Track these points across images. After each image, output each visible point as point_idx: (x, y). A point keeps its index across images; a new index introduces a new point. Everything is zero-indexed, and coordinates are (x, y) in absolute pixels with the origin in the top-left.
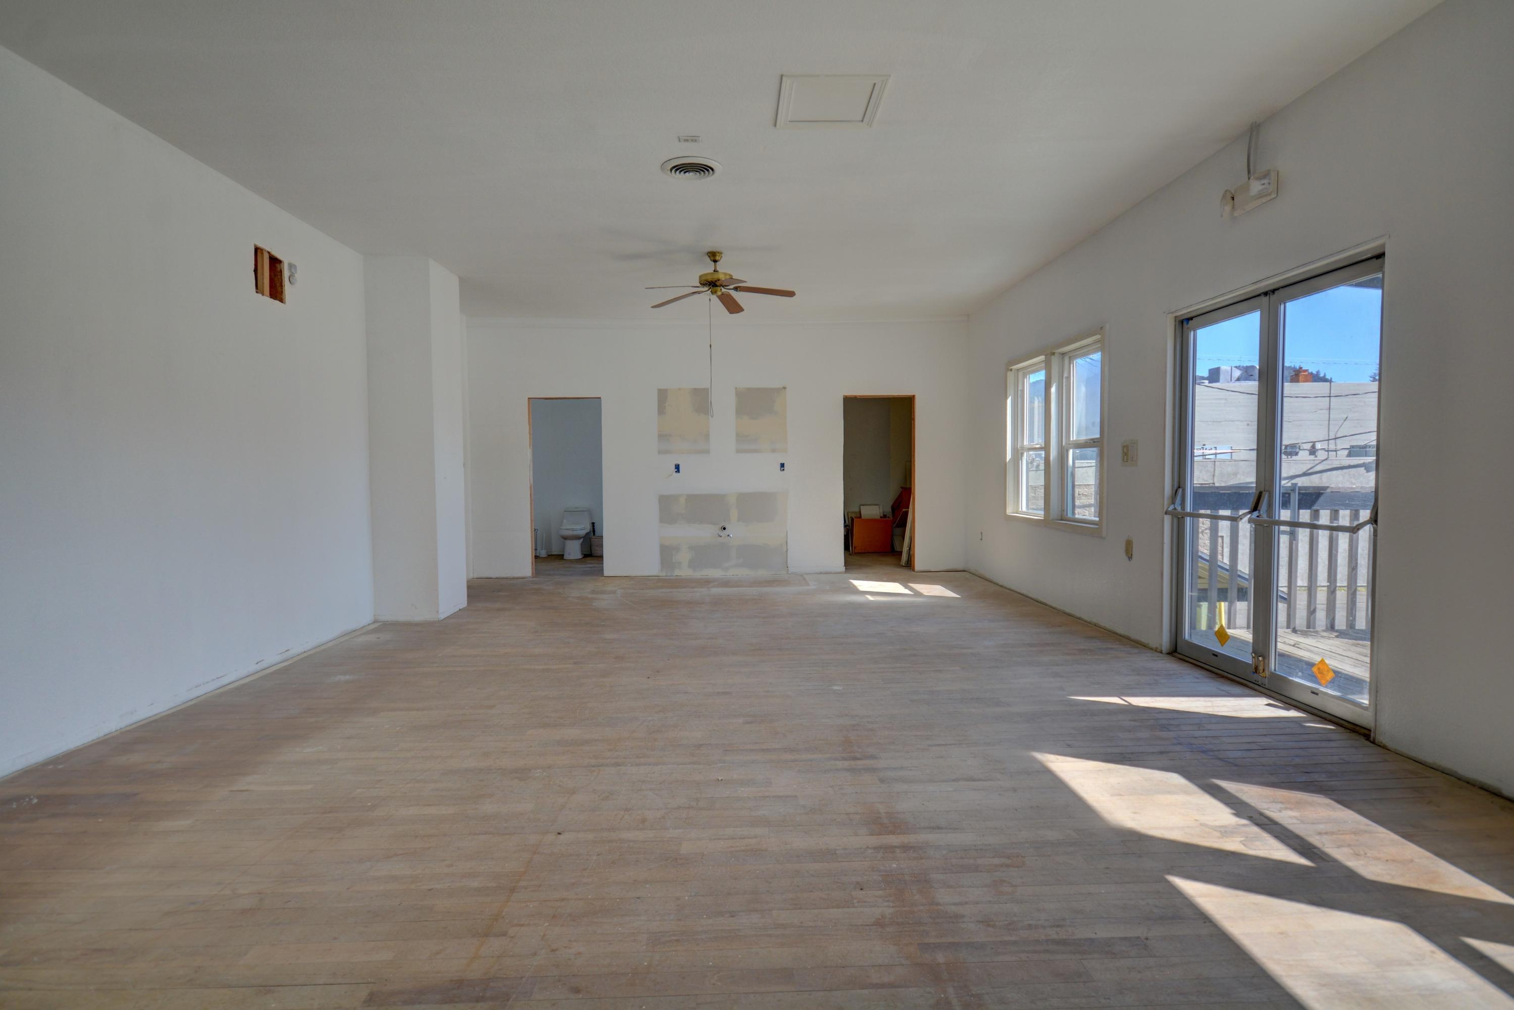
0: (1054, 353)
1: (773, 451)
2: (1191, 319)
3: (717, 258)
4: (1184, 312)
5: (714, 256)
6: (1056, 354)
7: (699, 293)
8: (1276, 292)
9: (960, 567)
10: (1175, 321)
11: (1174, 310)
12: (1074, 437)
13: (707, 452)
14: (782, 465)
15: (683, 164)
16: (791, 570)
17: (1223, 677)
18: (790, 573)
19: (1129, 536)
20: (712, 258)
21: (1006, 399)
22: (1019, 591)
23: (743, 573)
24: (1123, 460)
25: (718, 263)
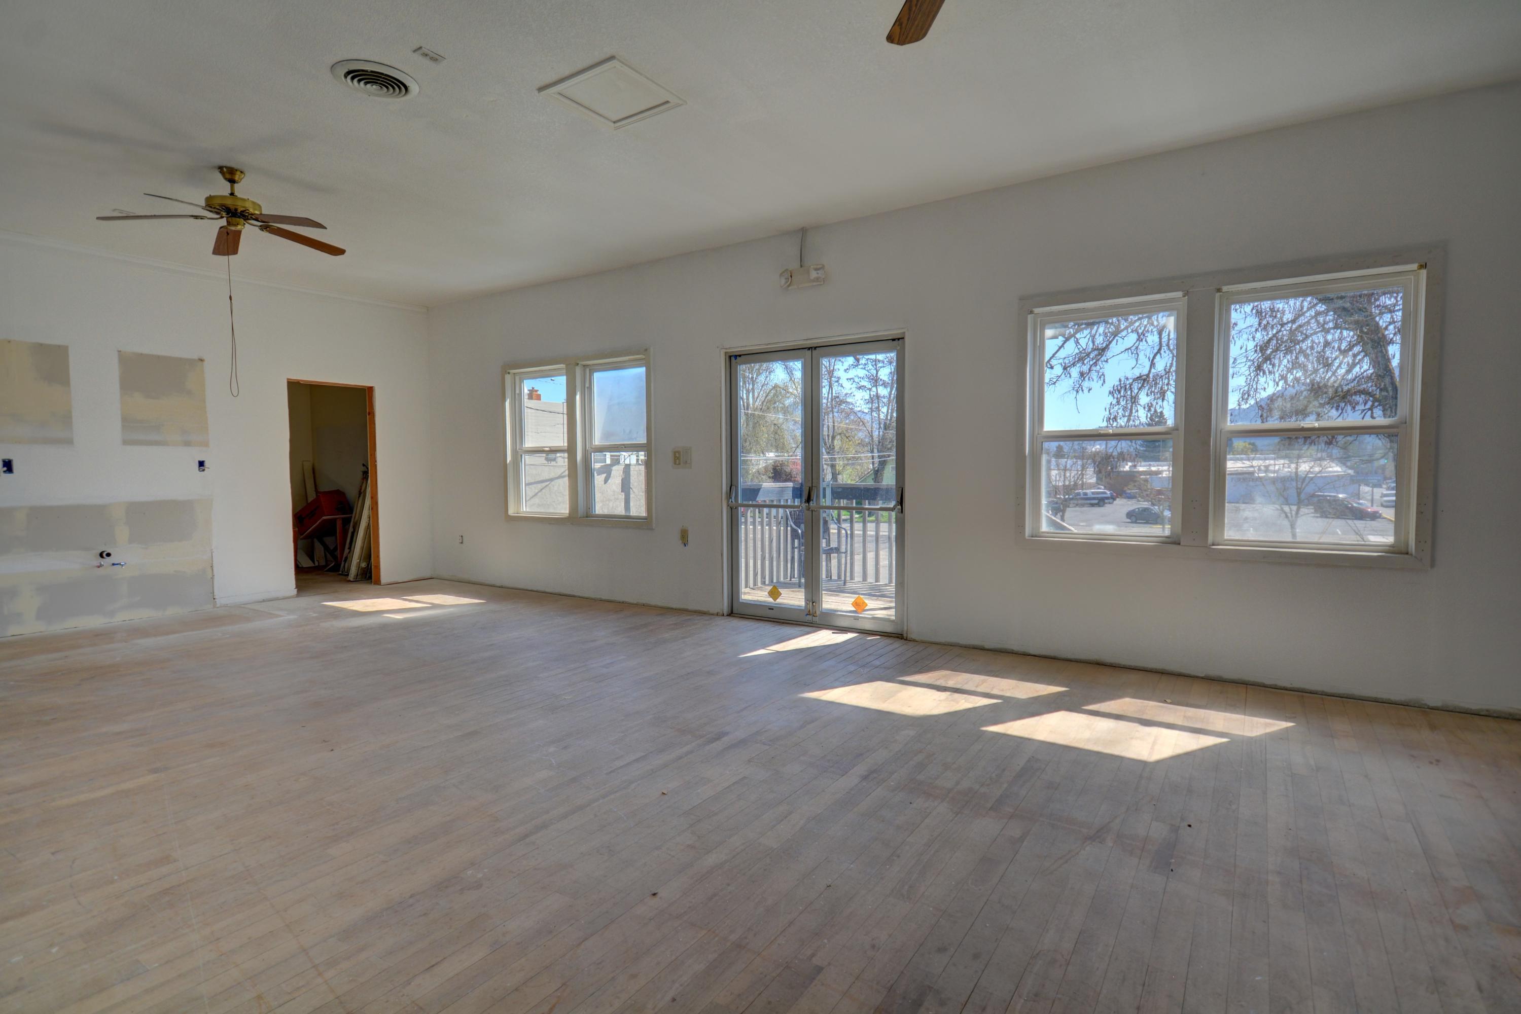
0: (578, 364)
1: (187, 444)
2: (740, 356)
3: (237, 178)
4: (736, 350)
5: (230, 174)
6: (579, 365)
7: (201, 219)
8: (817, 348)
9: (428, 576)
10: (725, 355)
11: (728, 347)
12: (597, 441)
13: (69, 442)
14: (201, 464)
15: (363, 71)
16: (219, 602)
17: (783, 623)
18: (218, 606)
19: (683, 526)
20: (228, 176)
21: (504, 401)
22: (535, 589)
23: (142, 615)
24: (675, 464)
25: (236, 185)
